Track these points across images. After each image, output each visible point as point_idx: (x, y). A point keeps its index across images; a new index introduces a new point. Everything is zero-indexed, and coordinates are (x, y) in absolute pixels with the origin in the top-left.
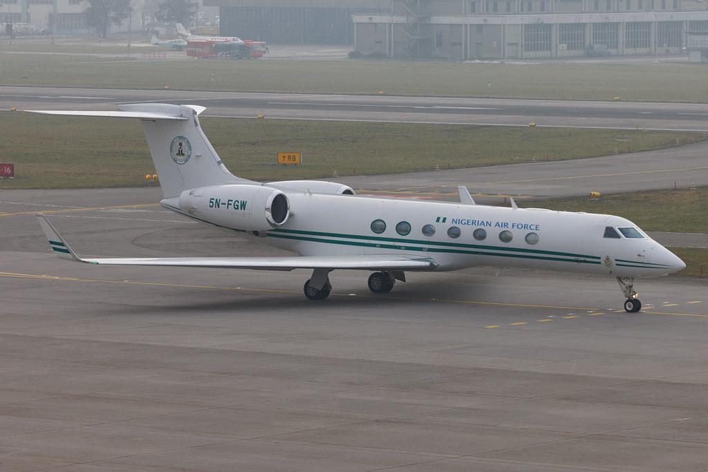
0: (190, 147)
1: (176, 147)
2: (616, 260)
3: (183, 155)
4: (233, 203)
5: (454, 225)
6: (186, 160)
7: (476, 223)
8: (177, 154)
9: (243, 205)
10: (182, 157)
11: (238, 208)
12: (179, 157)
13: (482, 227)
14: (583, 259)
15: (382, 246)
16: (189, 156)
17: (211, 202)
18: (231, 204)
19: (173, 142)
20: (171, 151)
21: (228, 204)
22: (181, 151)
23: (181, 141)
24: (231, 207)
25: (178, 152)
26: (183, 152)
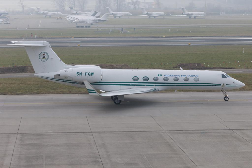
0: (48, 55)
1: (42, 56)
2: (227, 85)
3: (45, 58)
4: (88, 73)
5: (165, 77)
6: (47, 60)
7: (174, 76)
8: (43, 58)
9: (92, 74)
10: (45, 59)
11: (90, 75)
12: (43, 59)
13: (176, 77)
14: (214, 85)
15: (137, 85)
16: (48, 59)
17: (77, 74)
18: (87, 74)
19: (40, 54)
20: (39, 57)
21: (86, 74)
22: (44, 57)
23: (44, 53)
24: (87, 75)
25: (43, 57)
26: (45, 57)
